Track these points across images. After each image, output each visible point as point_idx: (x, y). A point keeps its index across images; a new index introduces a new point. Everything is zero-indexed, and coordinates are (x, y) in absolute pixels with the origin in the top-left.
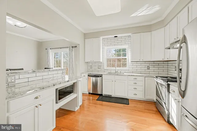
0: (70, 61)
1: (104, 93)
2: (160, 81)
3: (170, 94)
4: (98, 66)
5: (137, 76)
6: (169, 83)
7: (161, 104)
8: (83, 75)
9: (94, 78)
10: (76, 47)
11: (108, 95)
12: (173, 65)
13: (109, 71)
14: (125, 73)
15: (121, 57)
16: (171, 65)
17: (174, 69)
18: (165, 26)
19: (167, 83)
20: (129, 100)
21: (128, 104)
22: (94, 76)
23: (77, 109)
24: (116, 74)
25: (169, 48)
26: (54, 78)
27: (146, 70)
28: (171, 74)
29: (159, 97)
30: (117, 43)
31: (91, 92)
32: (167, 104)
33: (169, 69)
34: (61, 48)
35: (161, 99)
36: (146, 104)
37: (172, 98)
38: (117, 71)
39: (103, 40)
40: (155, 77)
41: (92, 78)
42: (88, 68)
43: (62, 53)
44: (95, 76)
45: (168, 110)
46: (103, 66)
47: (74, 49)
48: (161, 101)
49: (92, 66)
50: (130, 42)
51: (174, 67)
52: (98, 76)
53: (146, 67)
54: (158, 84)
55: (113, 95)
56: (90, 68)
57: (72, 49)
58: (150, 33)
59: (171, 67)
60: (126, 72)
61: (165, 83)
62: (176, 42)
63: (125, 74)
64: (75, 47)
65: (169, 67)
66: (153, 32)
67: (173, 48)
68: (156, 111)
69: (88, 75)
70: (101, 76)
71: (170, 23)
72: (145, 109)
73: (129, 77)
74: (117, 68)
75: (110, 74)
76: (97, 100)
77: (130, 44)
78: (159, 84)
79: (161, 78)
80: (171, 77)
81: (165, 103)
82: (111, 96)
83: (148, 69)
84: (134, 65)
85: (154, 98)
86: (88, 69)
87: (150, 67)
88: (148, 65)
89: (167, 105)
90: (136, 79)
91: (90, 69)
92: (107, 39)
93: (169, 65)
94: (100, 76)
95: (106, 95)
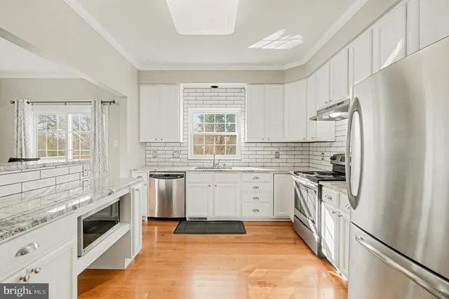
0: (95, 140)
1: (191, 214)
2: (303, 180)
3: (323, 203)
4: (172, 152)
5: (258, 172)
6: (321, 183)
7: (304, 224)
8: (135, 175)
9: (163, 182)
10: (114, 102)
11: (200, 218)
12: (319, 149)
13: (201, 164)
14: (233, 166)
15: (226, 133)
16: (314, 149)
17: (320, 158)
18: (308, 77)
19: (317, 184)
20: (244, 223)
21: (245, 233)
22: (166, 175)
23: (128, 262)
24: (215, 168)
25: (316, 120)
26: (58, 186)
27: (274, 161)
28: (315, 166)
29: (301, 211)
30: (217, 102)
31: (156, 216)
32: (316, 222)
33: (311, 157)
34: (66, 103)
35: (305, 215)
36: (278, 227)
37: (327, 211)
38: (216, 162)
39: (186, 90)
40: (292, 172)
41: (156, 180)
42: (148, 156)
43: (70, 116)
44: (168, 175)
45: (319, 234)
46: (185, 152)
47: (106, 107)
48: (304, 217)
49: (158, 152)
50: (243, 102)
51: (320, 153)
52: (176, 177)
53: (274, 153)
54: (298, 187)
55: (211, 216)
56: (151, 156)
57: (102, 109)
58: (281, 86)
59: (315, 153)
60: (235, 164)
61: (314, 185)
62: (327, 108)
63: (234, 169)
64: (110, 102)
65: (311, 153)
66: (287, 86)
67: (322, 119)
68: (294, 239)
69: (151, 176)
70: (182, 176)
71: (317, 72)
72: (278, 238)
73: (243, 174)
74: (218, 157)
75: (203, 169)
76: (174, 233)
77: (243, 106)
78: (301, 186)
79: (305, 175)
80: (319, 173)
81: (313, 222)
82: (206, 218)
83: (276, 158)
84: (250, 149)
85: (291, 213)
86: (148, 160)
87: (281, 153)
88: (277, 149)
89: (316, 225)
90: (257, 178)
91: (152, 160)
92: (194, 90)
93: (311, 149)
94: (179, 175)
95: (194, 218)
